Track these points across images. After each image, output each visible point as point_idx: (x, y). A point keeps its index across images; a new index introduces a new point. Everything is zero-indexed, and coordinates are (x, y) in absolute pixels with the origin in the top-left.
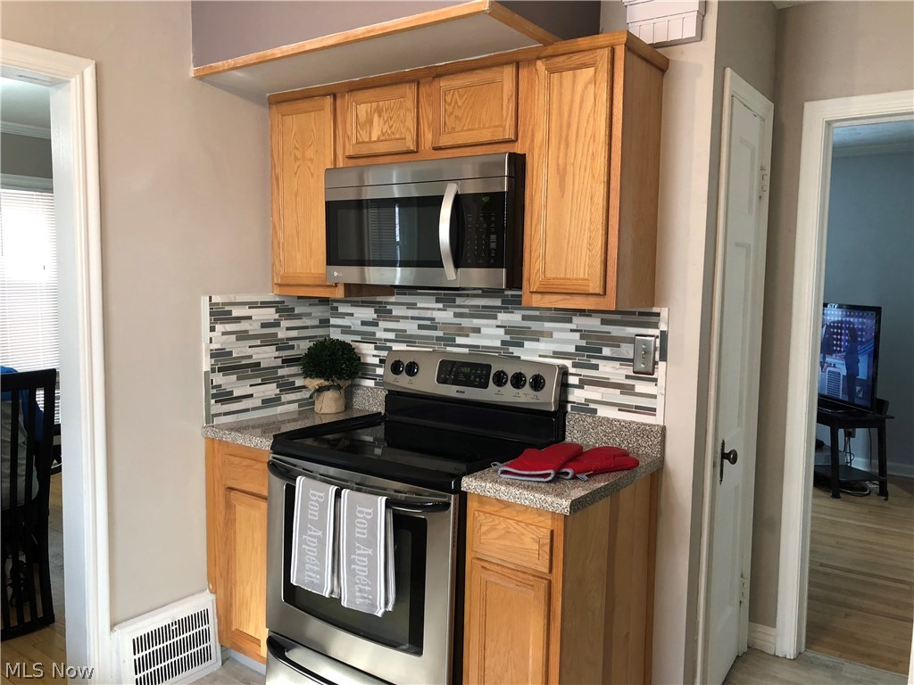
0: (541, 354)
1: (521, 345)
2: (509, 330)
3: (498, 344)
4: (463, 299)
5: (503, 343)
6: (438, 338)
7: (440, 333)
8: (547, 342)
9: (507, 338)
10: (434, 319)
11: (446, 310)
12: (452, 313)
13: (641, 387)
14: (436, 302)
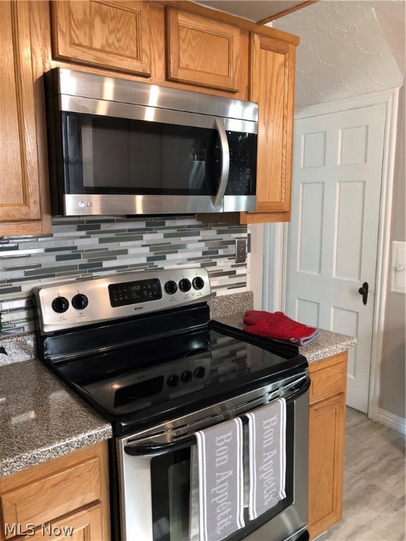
0: (179, 262)
1: (164, 258)
2: (153, 247)
3: (144, 260)
4: (108, 225)
5: (149, 259)
6: (82, 266)
7: (83, 261)
8: (182, 252)
9: (152, 254)
10: (76, 248)
11: (90, 237)
12: (97, 240)
13: (239, 271)
14: (78, 230)
